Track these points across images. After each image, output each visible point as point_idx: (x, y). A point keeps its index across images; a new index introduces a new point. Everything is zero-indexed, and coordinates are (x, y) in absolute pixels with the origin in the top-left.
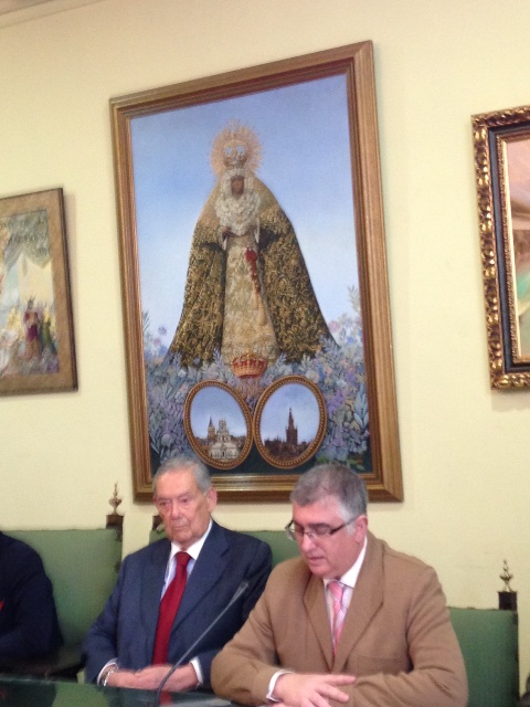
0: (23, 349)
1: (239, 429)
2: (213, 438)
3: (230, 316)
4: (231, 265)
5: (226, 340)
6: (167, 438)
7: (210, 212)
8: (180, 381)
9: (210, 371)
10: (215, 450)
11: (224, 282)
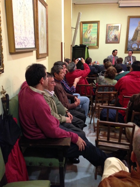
0: (114, 39)
1: (137, 47)
2: (134, 48)
3: (138, 37)
4: (139, 33)
5: (137, 39)
6: (129, 48)
7: (137, 28)
8: (132, 43)
9: (135, 42)
10: (134, 49)
11: (138, 34)
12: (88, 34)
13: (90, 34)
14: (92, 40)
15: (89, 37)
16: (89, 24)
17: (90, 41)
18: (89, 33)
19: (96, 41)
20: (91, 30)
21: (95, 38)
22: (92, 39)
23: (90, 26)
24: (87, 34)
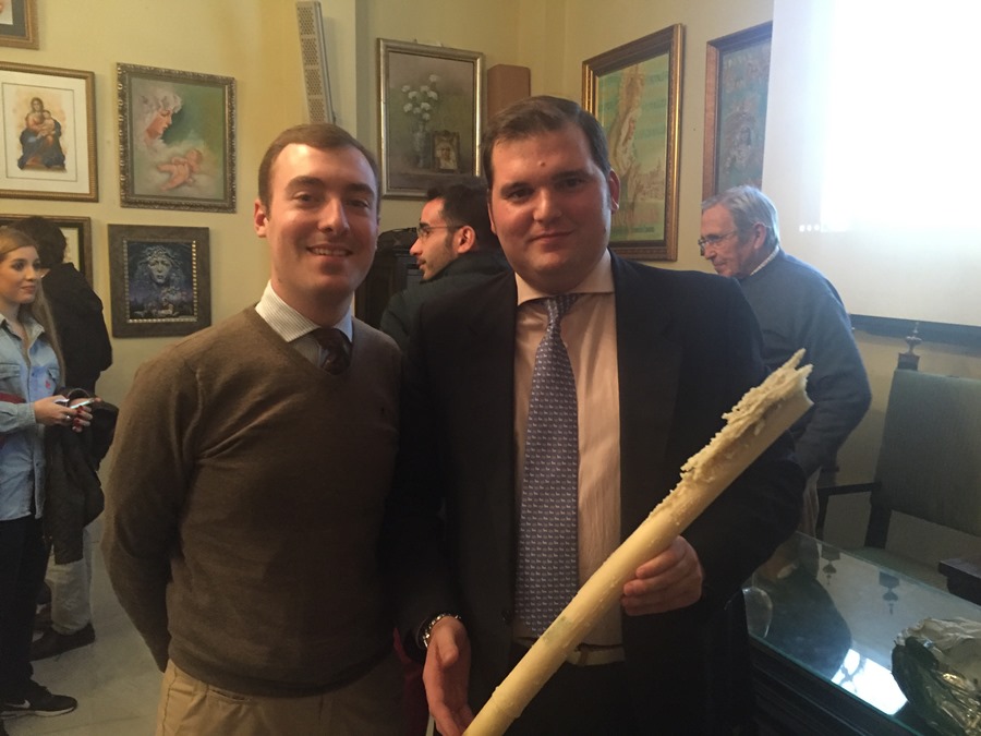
12: (620, 150)
13: (630, 142)
14: (640, 196)
15: (624, 172)
16: (627, 70)
17: (632, 206)
18: (626, 140)
19: (663, 201)
20: (636, 113)
21: (654, 174)
22: (639, 188)
23: (632, 88)
24: (615, 154)
